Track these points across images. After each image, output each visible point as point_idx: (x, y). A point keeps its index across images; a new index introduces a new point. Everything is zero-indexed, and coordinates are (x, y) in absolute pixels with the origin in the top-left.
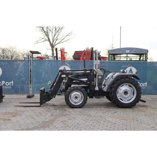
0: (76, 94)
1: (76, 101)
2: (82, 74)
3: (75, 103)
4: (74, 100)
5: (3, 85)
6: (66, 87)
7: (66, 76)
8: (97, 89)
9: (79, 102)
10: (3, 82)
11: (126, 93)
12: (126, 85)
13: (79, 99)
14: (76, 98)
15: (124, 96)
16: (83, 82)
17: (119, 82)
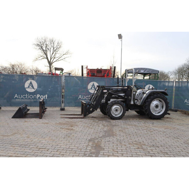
0: (116, 107)
1: (117, 113)
2: (121, 90)
3: (116, 115)
4: (114, 112)
5: (38, 98)
6: (106, 101)
7: (107, 91)
8: (132, 103)
9: (119, 114)
10: (38, 95)
11: (157, 106)
12: (157, 100)
13: (119, 112)
14: (117, 110)
15: (156, 109)
16: (121, 97)
17: (152, 97)
